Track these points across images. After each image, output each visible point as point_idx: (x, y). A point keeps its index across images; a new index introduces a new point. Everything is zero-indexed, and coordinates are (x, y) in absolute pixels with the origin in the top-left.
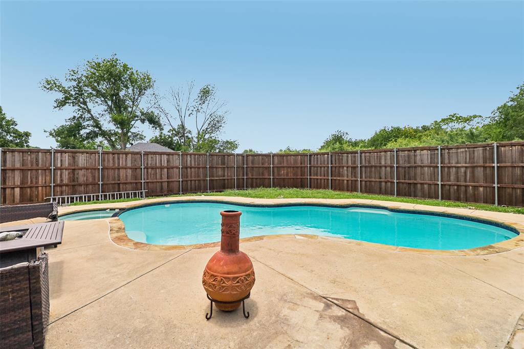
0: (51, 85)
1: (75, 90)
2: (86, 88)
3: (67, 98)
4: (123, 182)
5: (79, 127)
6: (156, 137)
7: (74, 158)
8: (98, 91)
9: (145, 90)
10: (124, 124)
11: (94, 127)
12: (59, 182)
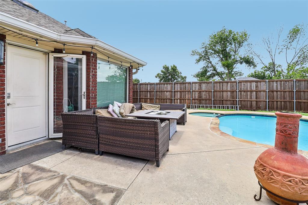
0: (194, 53)
1: (204, 53)
2: (209, 51)
3: (201, 58)
4: (225, 99)
5: (206, 71)
6: (252, 73)
7: (200, 86)
8: (215, 51)
9: (243, 43)
10: (229, 66)
11: (213, 70)
12: (194, 98)
